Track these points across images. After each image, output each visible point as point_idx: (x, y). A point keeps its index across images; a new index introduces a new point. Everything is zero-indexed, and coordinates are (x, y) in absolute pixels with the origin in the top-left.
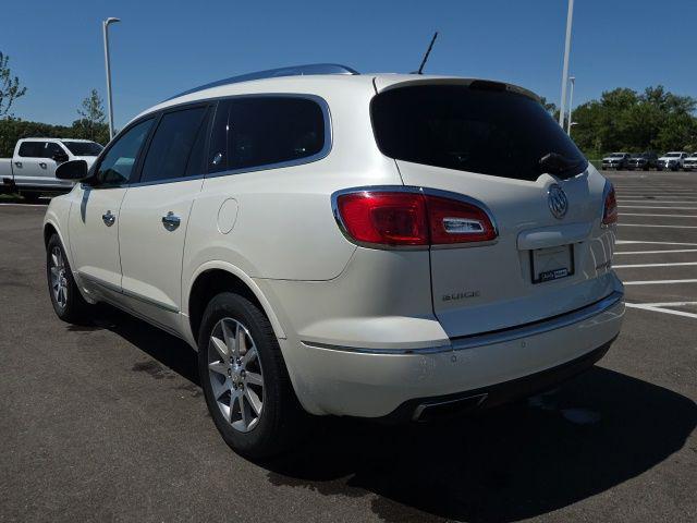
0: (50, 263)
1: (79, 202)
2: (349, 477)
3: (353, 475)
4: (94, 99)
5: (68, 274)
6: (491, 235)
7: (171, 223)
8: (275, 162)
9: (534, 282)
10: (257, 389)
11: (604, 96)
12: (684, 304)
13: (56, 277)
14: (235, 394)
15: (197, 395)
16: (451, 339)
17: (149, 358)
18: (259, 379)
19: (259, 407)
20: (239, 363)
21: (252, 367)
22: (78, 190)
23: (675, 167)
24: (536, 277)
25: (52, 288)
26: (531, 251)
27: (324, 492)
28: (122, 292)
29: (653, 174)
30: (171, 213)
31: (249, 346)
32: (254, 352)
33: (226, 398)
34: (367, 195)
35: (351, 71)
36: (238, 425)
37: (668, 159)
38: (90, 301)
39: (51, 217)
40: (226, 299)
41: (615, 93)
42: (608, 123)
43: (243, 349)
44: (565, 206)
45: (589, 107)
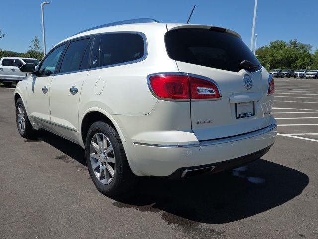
0: (17, 111)
1: (31, 83)
2: (152, 204)
3: (154, 203)
4: (36, 40)
5: (26, 117)
6: (218, 96)
7: (74, 91)
8: (122, 62)
9: (237, 117)
10: (112, 165)
11: (271, 43)
12: (304, 134)
13: (20, 118)
14: (102, 167)
15: (85, 169)
16: (199, 141)
17: (63, 154)
18: (113, 160)
19: (113, 173)
20: (104, 153)
21: (110, 155)
22: (31, 77)
23: (302, 76)
24: (238, 116)
25: (18, 123)
26: (236, 104)
27: (142, 210)
28: (51, 123)
29: (292, 79)
30: (74, 86)
31: (108, 145)
32: (111, 148)
33: (98, 169)
34: (163, 76)
35: (156, 21)
36: (103, 181)
37: (299, 73)
38: (36, 129)
39: (18, 90)
40: (99, 125)
41: (276, 42)
42: (272, 56)
43: (106, 147)
44: (252, 84)
45: (264, 49)
